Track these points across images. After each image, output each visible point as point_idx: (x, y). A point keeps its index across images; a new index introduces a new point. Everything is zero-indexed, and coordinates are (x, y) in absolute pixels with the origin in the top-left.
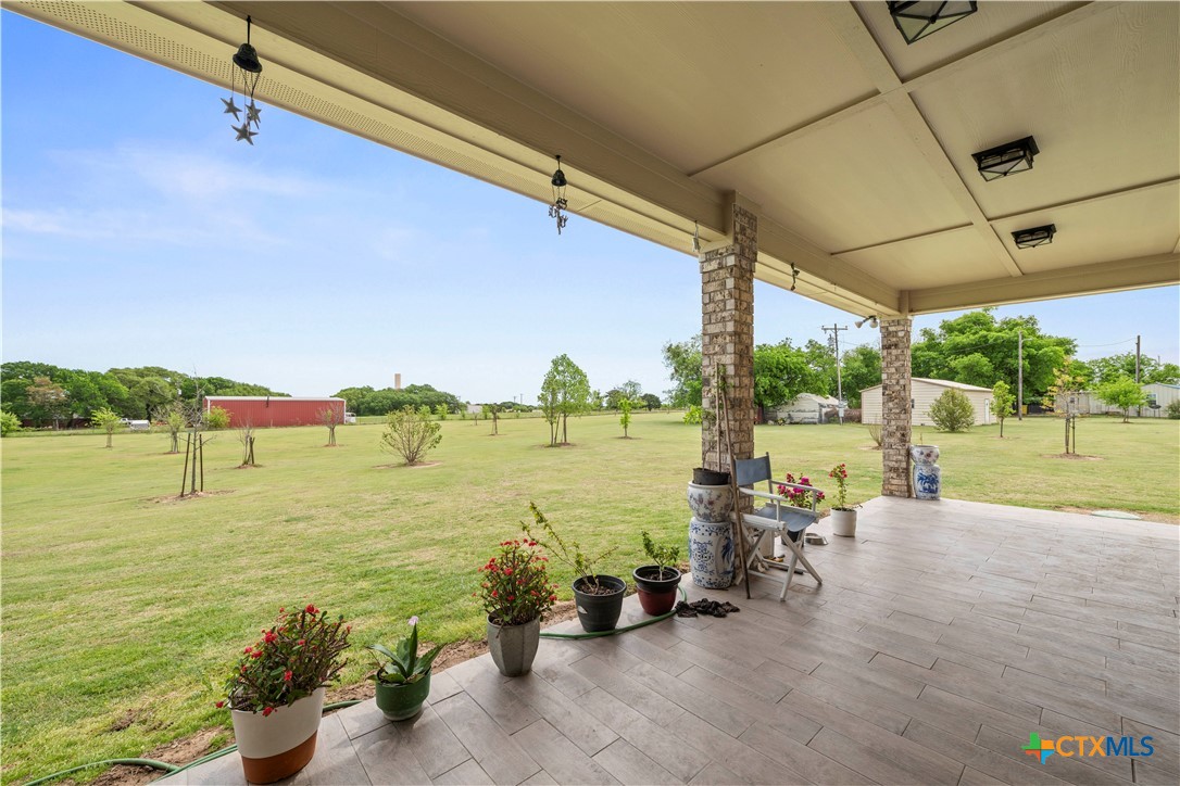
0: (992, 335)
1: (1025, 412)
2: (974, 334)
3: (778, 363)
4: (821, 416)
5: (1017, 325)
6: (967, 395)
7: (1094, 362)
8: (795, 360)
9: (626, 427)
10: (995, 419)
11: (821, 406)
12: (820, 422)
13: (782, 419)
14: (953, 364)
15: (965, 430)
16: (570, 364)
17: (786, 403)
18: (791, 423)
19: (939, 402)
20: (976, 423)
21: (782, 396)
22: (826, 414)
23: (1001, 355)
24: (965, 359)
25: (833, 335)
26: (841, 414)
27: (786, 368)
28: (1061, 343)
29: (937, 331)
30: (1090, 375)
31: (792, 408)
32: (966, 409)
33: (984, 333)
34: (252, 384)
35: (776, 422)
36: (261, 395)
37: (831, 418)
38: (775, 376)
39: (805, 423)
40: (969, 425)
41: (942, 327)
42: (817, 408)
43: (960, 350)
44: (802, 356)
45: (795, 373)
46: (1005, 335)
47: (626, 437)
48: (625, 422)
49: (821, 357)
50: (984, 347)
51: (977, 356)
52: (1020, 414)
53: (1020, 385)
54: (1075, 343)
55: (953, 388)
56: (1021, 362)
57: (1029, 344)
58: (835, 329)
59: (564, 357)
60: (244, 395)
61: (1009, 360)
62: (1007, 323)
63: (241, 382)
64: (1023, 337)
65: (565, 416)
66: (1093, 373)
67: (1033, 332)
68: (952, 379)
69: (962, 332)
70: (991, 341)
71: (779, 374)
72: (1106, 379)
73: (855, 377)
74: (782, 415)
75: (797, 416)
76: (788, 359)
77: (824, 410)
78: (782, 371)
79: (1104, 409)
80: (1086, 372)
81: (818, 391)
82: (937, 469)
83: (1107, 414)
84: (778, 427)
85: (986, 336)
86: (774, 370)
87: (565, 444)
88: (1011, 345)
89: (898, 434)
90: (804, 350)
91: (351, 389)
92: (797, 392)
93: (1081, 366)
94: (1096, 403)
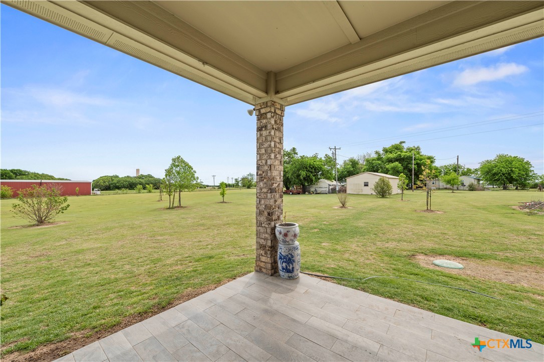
0: (403, 154)
1: (415, 188)
2: (395, 153)
3: (310, 165)
4: (329, 190)
5: (412, 150)
6: (390, 180)
7: (442, 167)
8: (318, 163)
9: (223, 197)
10: (400, 191)
11: (330, 185)
12: (329, 193)
13: (312, 191)
14: (387, 166)
15: (388, 196)
16: (183, 161)
17: (314, 184)
18: (316, 193)
19: (377, 183)
20: (393, 194)
21: (312, 180)
22: (332, 189)
23: (406, 163)
24: (392, 164)
25: (334, 152)
26: (337, 189)
27: (314, 167)
28: (429, 158)
29: (382, 152)
30: (440, 172)
31: (317, 186)
32: (389, 187)
33: (399, 153)
34: (40, 173)
35: (309, 193)
36: (46, 179)
37: (333, 191)
38: (309, 171)
39: (322, 193)
40: (390, 194)
41: (383, 150)
42: (328, 186)
43: (390, 161)
44: (321, 162)
45: (318, 169)
46: (408, 154)
47: (223, 202)
48: (223, 194)
49: (330, 162)
50: (399, 159)
51: (397, 163)
52: (413, 189)
53: (413, 176)
54: (435, 158)
55: (383, 177)
56: (413, 165)
57: (417, 158)
58: (335, 149)
59: (178, 158)
60: (35, 179)
61: (410, 165)
62: (409, 149)
63: (33, 172)
64: (415, 155)
65: (180, 191)
66: (441, 171)
67: (419, 153)
68: (387, 173)
69: (391, 152)
70: (402, 157)
71: (311, 170)
72: (446, 174)
73: (348, 172)
74: (312, 189)
75: (319, 190)
76: (315, 163)
77: (331, 187)
78: (312, 168)
79: (445, 187)
80: (438, 171)
81: (329, 178)
82: (296, 248)
83: (446, 189)
84: (309, 195)
85: (400, 155)
86: (308, 168)
87: (180, 207)
88: (410, 158)
89: (266, 213)
90: (323, 159)
91: (105, 176)
92: (319, 179)
93: (436, 169)
94: (442, 184)
